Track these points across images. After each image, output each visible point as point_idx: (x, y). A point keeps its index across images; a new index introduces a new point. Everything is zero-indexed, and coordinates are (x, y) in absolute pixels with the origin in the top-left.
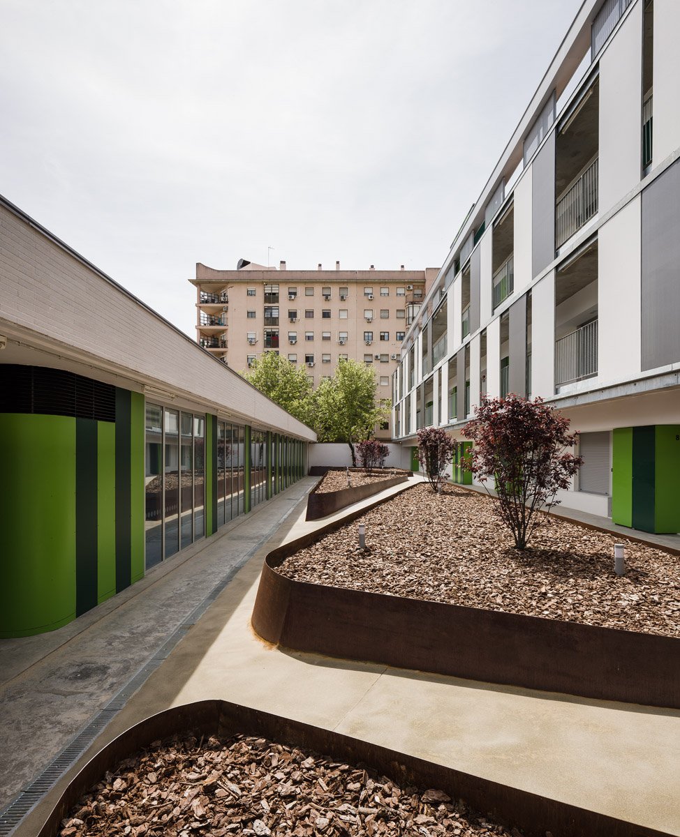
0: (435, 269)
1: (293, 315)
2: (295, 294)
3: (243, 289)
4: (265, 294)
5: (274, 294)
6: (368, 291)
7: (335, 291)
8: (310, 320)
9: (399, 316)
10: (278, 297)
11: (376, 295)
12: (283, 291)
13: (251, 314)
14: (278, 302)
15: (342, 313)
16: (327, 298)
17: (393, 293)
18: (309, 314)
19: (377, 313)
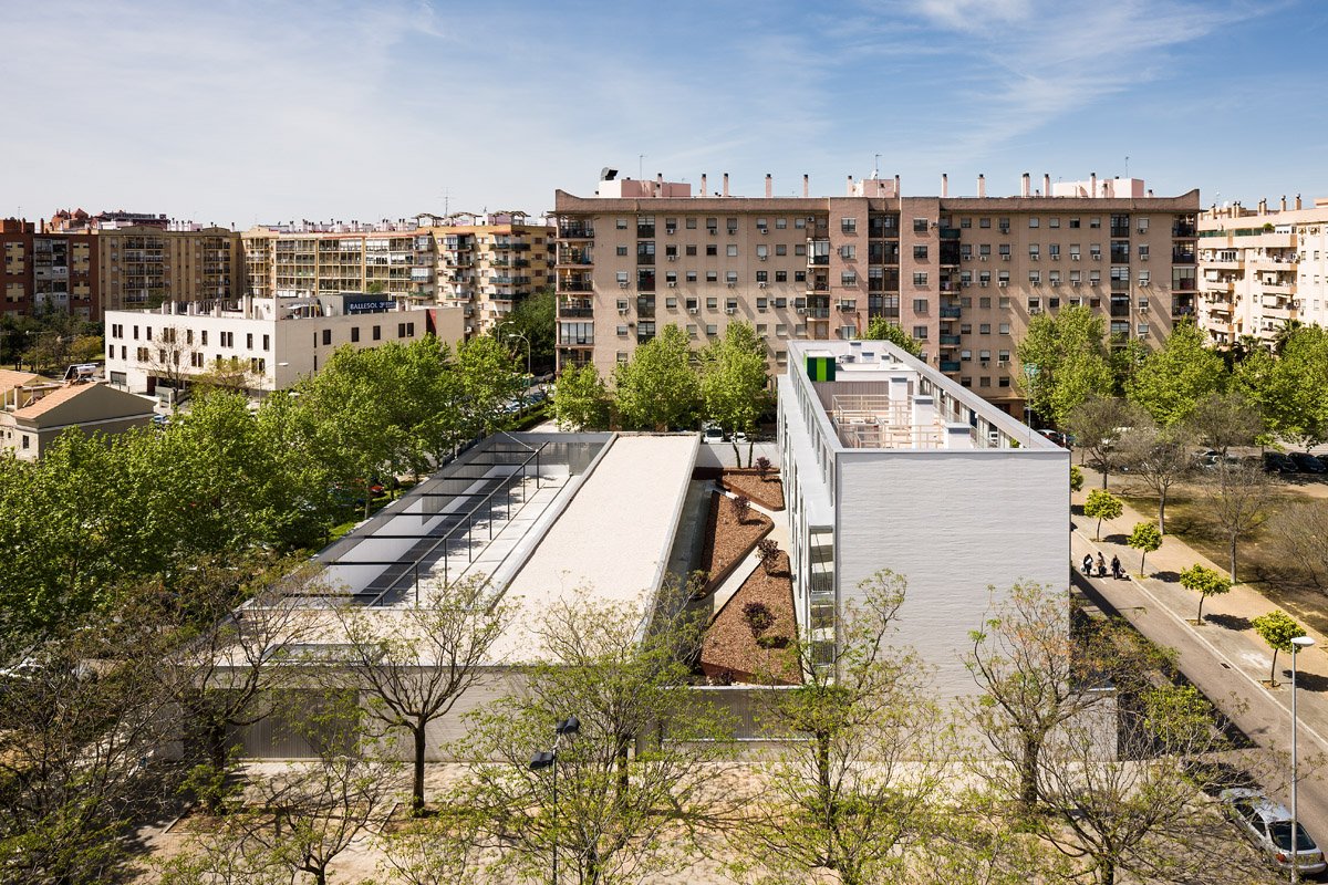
0: (841, 198)
1: (671, 251)
2: (674, 226)
3: (612, 222)
4: (639, 226)
5: (649, 226)
6: (762, 222)
7: (722, 224)
8: (691, 258)
9: (799, 252)
10: (653, 230)
11: (771, 227)
12: (660, 225)
13: (621, 252)
14: (653, 236)
15: (730, 249)
16: (712, 232)
17: (791, 225)
18: (691, 251)
19: (772, 250)
